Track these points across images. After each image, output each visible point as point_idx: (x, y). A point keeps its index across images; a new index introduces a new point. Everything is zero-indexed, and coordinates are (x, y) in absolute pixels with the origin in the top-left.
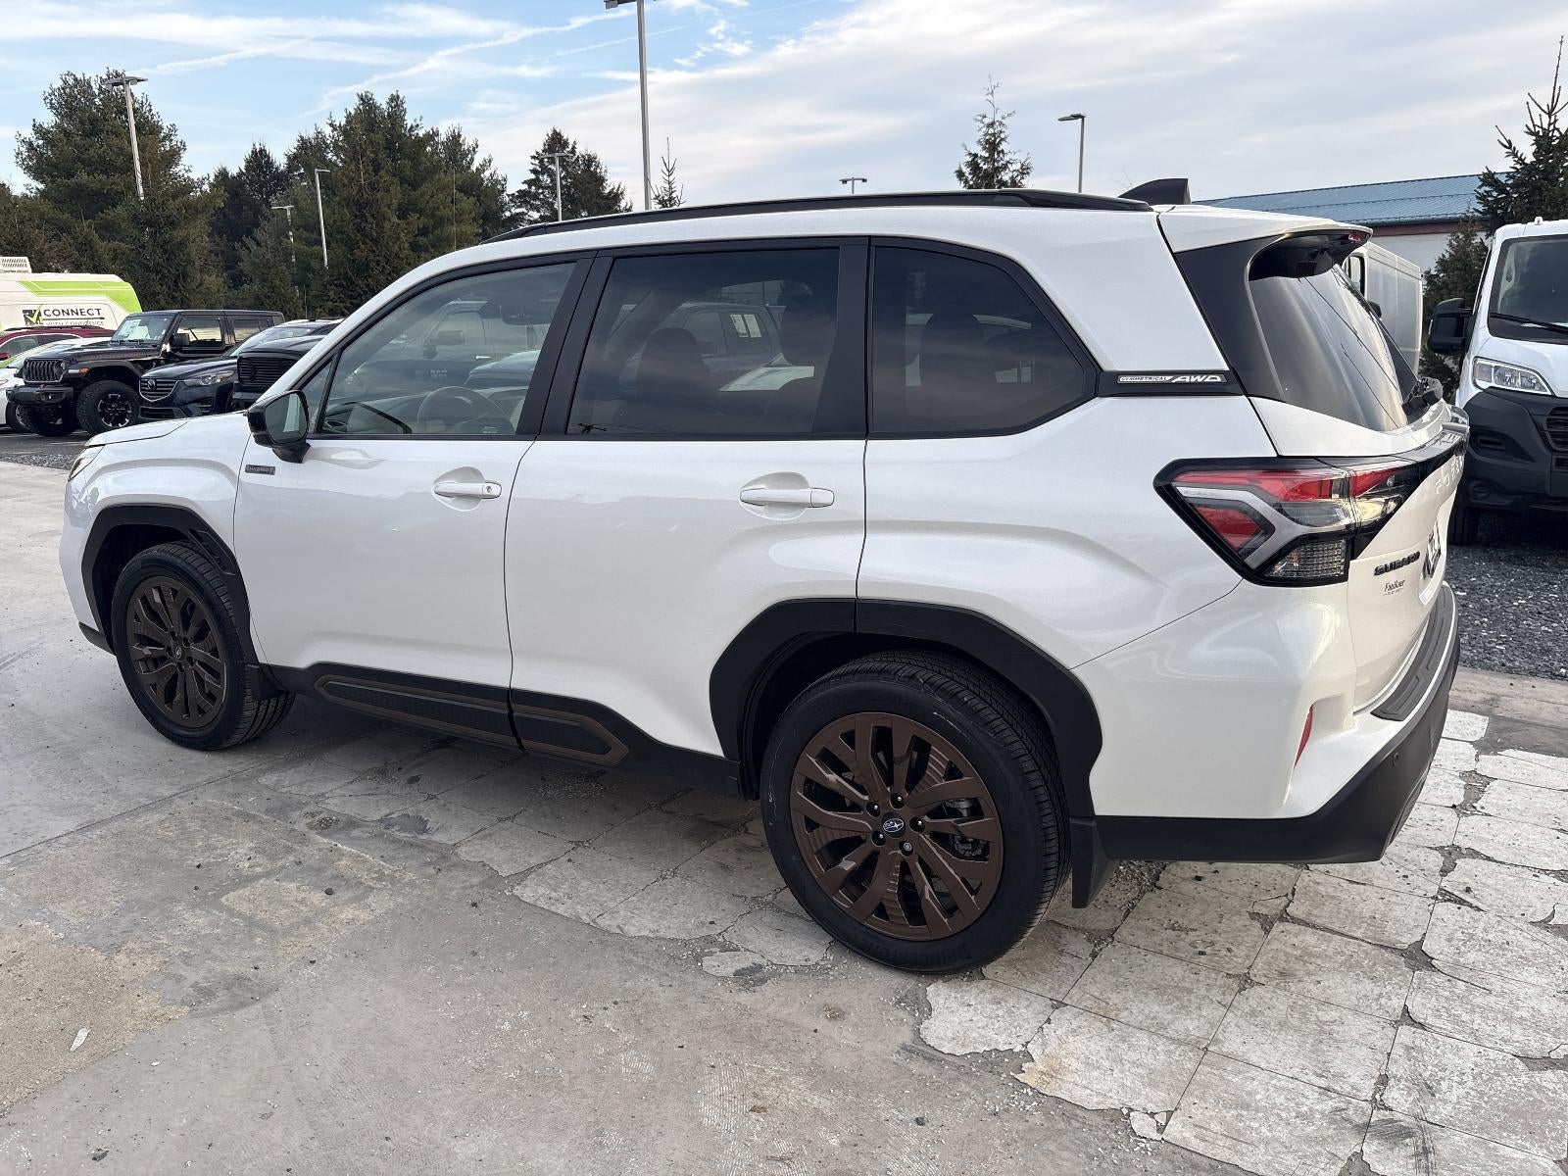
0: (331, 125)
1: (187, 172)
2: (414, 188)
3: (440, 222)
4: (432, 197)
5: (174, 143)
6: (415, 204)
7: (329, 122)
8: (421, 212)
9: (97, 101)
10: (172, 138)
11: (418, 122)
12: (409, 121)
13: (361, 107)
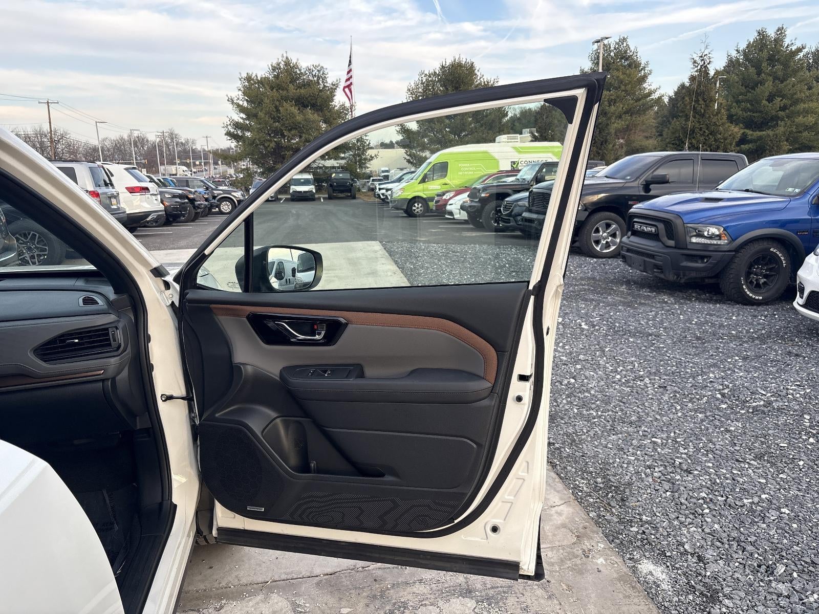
0: (737, 50)
1: (649, 86)
2: (782, 82)
3: (796, 102)
4: (793, 86)
5: (646, 71)
6: (781, 92)
7: (736, 49)
8: (783, 97)
9: (612, 54)
10: (646, 69)
11: (793, 42)
12: (787, 42)
13: (758, 38)
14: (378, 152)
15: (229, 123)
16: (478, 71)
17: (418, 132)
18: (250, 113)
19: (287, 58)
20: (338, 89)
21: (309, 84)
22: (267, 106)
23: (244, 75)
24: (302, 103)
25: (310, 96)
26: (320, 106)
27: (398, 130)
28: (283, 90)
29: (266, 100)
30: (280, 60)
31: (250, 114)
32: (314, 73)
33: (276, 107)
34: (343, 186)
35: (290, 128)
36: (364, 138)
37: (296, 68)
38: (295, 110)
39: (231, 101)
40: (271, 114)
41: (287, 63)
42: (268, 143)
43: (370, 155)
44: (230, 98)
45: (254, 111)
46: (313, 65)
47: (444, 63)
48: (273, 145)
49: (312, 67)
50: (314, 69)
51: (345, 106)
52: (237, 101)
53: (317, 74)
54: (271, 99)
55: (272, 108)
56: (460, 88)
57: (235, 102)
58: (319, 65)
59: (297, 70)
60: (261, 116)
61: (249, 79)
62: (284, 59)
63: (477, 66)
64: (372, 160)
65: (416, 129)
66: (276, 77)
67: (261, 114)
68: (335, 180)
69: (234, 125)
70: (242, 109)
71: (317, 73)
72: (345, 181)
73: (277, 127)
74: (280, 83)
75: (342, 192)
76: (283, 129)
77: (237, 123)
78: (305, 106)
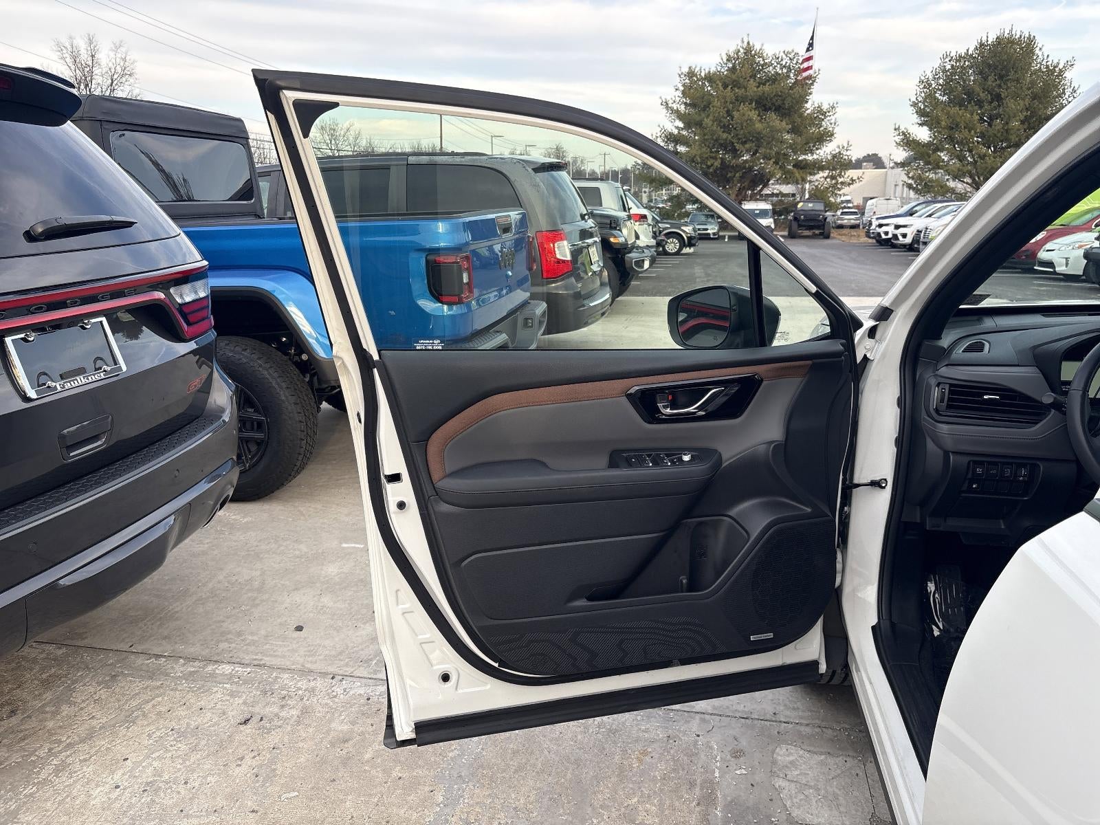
14: (863, 173)
15: (659, 134)
16: (1040, 49)
17: (929, 144)
18: (692, 121)
19: (748, 43)
20: (815, 83)
21: (775, 79)
22: (717, 110)
23: (685, 70)
24: (763, 105)
25: (776, 95)
26: (789, 109)
27: (898, 141)
28: (739, 88)
29: (716, 103)
30: (739, 47)
31: (689, 122)
32: (784, 63)
33: (728, 112)
34: (813, 220)
35: (744, 140)
36: (844, 154)
37: (759, 57)
38: (754, 115)
39: (666, 104)
40: (721, 121)
41: (748, 50)
42: (712, 161)
43: (851, 177)
44: (664, 101)
45: (697, 118)
46: (784, 52)
47: (984, 39)
48: (717, 164)
49: (782, 54)
50: (784, 56)
51: (822, 108)
52: (672, 105)
53: (788, 64)
54: (723, 100)
55: (723, 112)
56: (1008, 76)
57: (670, 106)
58: (793, 51)
59: (761, 59)
60: (707, 124)
61: (691, 74)
62: (745, 45)
63: (1040, 41)
64: (852, 184)
65: (928, 139)
66: (733, 70)
67: (708, 122)
68: (801, 213)
69: (666, 137)
70: (680, 116)
71: (789, 62)
72: (817, 213)
73: (726, 139)
74: (737, 79)
75: (810, 228)
76: (734, 141)
77: (671, 134)
78: (766, 110)
